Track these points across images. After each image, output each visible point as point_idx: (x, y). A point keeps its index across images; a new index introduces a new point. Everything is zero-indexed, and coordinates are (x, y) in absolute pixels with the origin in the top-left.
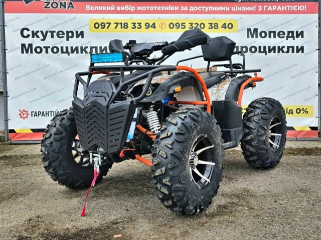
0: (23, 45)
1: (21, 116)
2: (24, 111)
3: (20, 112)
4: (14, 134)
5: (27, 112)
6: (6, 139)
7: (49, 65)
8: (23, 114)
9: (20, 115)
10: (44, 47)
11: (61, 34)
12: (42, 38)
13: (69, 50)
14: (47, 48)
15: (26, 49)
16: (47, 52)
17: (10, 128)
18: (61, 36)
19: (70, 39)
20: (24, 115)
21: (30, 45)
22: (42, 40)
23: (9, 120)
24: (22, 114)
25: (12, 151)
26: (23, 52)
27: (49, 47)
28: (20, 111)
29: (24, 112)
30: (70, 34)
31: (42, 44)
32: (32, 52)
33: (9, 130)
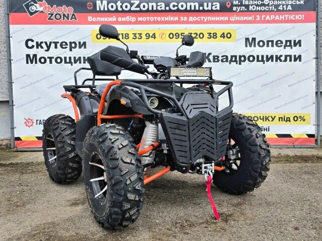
0: (28, 56)
2: (29, 119)
3: (25, 121)
5: (32, 120)
6: (12, 147)
7: (53, 75)
8: (29, 122)
9: (25, 123)
10: (48, 58)
11: (64, 45)
14: (51, 58)
15: (31, 59)
16: (51, 62)
19: (73, 49)
21: (35, 56)
22: (46, 51)
23: (15, 128)
24: (27, 123)
25: (19, 158)
28: (26, 119)
29: (29, 121)
30: (73, 45)
31: (47, 55)
32: (36, 63)
33: (15, 138)
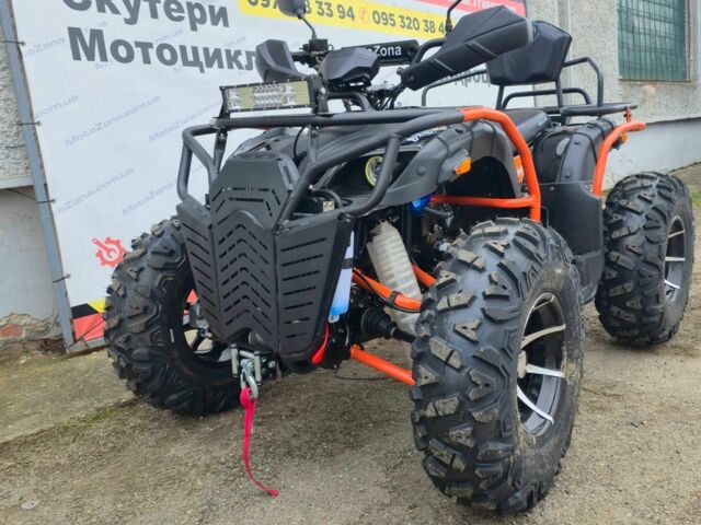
0: (75, 33)
1: (102, 258)
2: (109, 241)
3: (97, 248)
4: (88, 319)
5: (117, 243)
6: (68, 339)
7: (157, 99)
8: (109, 251)
9: (99, 254)
10: (138, 44)
11: (174, 10)
12: (128, 16)
13: (202, 58)
14: (145, 46)
15: (85, 45)
16: (147, 60)
17: (75, 302)
18: (175, 14)
19: (198, 25)
20: (112, 254)
21: (97, 35)
22: (128, 22)
23: (68, 276)
24: (104, 253)
26: (77, 57)
27: (150, 45)
28: (98, 243)
29: (110, 246)
30: (197, 13)
31: (132, 35)
32: (104, 58)
33: (74, 309)
